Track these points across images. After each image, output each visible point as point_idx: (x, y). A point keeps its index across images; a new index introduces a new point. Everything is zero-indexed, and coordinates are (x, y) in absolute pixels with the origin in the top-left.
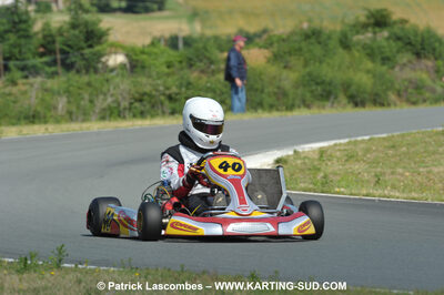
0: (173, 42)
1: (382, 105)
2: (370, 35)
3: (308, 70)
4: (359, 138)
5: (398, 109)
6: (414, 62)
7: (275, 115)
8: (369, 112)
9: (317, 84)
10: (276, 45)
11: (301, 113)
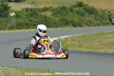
0: (27, 10)
1: (81, 27)
2: (78, 8)
3: (62, 17)
4: (75, 35)
5: (85, 27)
6: (89, 15)
7: (54, 29)
8: (78, 28)
9: (64, 21)
10: (54, 11)
11: (60, 29)
